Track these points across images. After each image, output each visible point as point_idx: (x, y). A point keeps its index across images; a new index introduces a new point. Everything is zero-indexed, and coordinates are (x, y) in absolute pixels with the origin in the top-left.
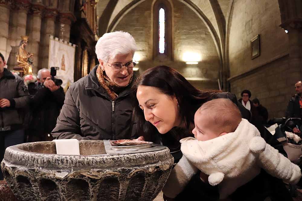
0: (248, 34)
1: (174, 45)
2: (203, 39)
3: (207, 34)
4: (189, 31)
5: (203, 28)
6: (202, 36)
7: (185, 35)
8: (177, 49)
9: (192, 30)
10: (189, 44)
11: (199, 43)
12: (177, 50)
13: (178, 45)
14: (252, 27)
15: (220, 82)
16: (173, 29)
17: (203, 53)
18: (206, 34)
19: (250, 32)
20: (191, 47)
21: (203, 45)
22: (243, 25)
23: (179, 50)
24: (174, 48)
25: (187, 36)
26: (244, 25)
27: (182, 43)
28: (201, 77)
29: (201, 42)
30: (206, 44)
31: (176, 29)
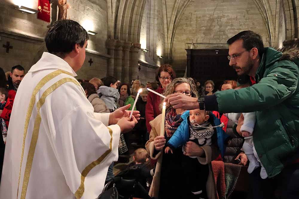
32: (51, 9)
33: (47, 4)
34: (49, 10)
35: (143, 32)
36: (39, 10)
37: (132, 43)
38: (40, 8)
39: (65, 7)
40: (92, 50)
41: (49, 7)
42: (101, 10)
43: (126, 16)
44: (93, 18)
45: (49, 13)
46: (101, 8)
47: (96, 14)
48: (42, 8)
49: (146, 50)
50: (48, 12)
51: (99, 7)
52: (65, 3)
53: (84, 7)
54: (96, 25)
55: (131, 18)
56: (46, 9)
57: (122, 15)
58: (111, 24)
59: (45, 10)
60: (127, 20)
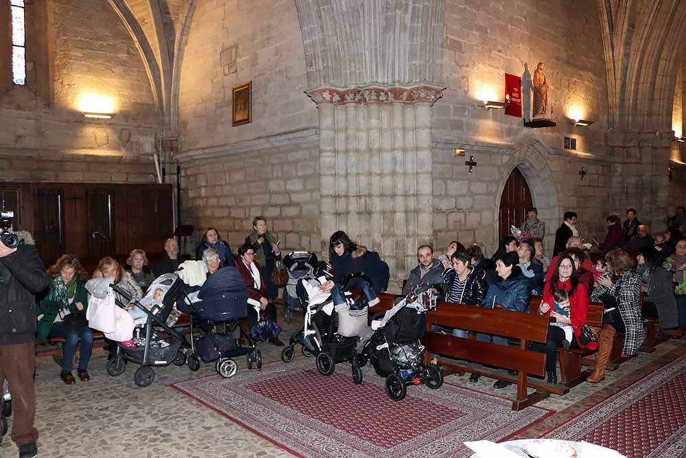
0: (227, 72)
1: (54, 71)
2: (123, 64)
3: (131, 53)
4: (91, 41)
5: (124, 39)
6: (120, 55)
7: (82, 49)
8: (60, 81)
9: (98, 39)
10: (90, 70)
11: (113, 72)
12: (62, 83)
13: (65, 71)
14: (235, 61)
15: (159, 160)
16: (52, 31)
17: (123, 95)
18: (128, 53)
19: (231, 71)
20: (96, 79)
21: (121, 77)
22: (216, 51)
23: (65, 83)
24: (54, 76)
25: (85, 51)
26: (219, 52)
27: (74, 66)
28: (117, 148)
29: (118, 70)
30: (129, 75)
31: (58, 33)
32: (522, 94)
33: (516, 89)
34: (520, 98)
35: (676, 104)
36: (506, 100)
37: (657, 131)
38: (508, 97)
39: (543, 89)
40: (584, 152)
41: (519, 92)
42: (596, 78)
43: (641, 81)
44: (583, 96)
45: (520, 103)
46: (595, 75)
47: (588, 88)
48: (511, 96)
49: (681, 139)
50: (518, 100)
51: (591, 74)
52: (544, 83)
53: (569, 80)
54: (588, 107)
55: (653, 83)
56: (515, 97)
57: (634, 80)
58: (614, 100)
59: (514, 100)
60: (644, 88)
